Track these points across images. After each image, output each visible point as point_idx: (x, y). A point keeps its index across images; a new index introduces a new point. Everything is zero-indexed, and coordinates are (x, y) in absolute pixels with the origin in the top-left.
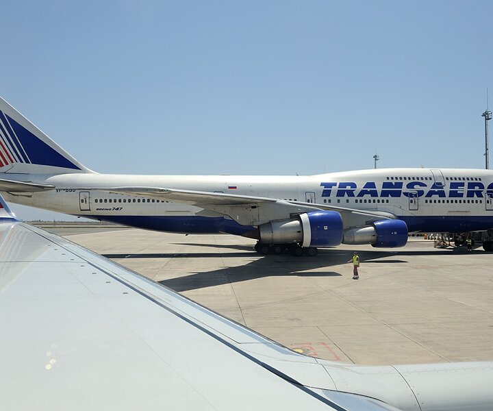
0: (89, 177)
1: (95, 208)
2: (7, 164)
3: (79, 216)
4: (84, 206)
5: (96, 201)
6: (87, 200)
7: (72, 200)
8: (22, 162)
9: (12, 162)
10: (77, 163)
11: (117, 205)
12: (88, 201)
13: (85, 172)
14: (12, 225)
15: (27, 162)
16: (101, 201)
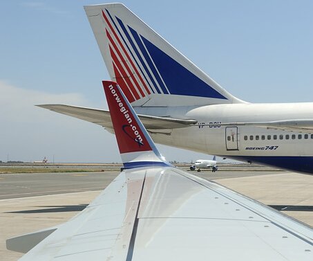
0: (237, 107)
1: (244, 147)
2: (143, 96)
3: (225, 157)
4: (231, 145)
5: (246, 138)
6: (235, 137)
7: (217, 138)
8: (159, 92)
9: (149, 93)
10: (223, 91)
11: (272, 143)
12: (235, 139)
13: (232, 102)
14: (162, 170)
15: (166, 92)
16: (252, 138)
